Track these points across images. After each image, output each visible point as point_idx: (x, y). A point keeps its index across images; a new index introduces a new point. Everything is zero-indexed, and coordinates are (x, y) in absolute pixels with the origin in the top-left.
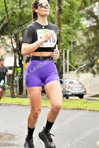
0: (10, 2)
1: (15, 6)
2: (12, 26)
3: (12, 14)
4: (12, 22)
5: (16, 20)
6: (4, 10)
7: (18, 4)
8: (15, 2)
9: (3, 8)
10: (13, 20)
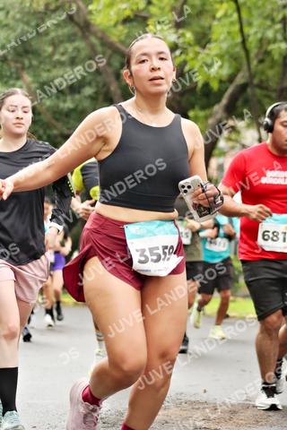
0: (256, 22)
1: (270, 34)
2: (258, 91)
3: (261, 57)
4: (261, 82)
5: (272, 74)
6: (236, 45)
7: (279, 26)
8: (269, 23)
9: (233, 39)
10: (263, 73)
